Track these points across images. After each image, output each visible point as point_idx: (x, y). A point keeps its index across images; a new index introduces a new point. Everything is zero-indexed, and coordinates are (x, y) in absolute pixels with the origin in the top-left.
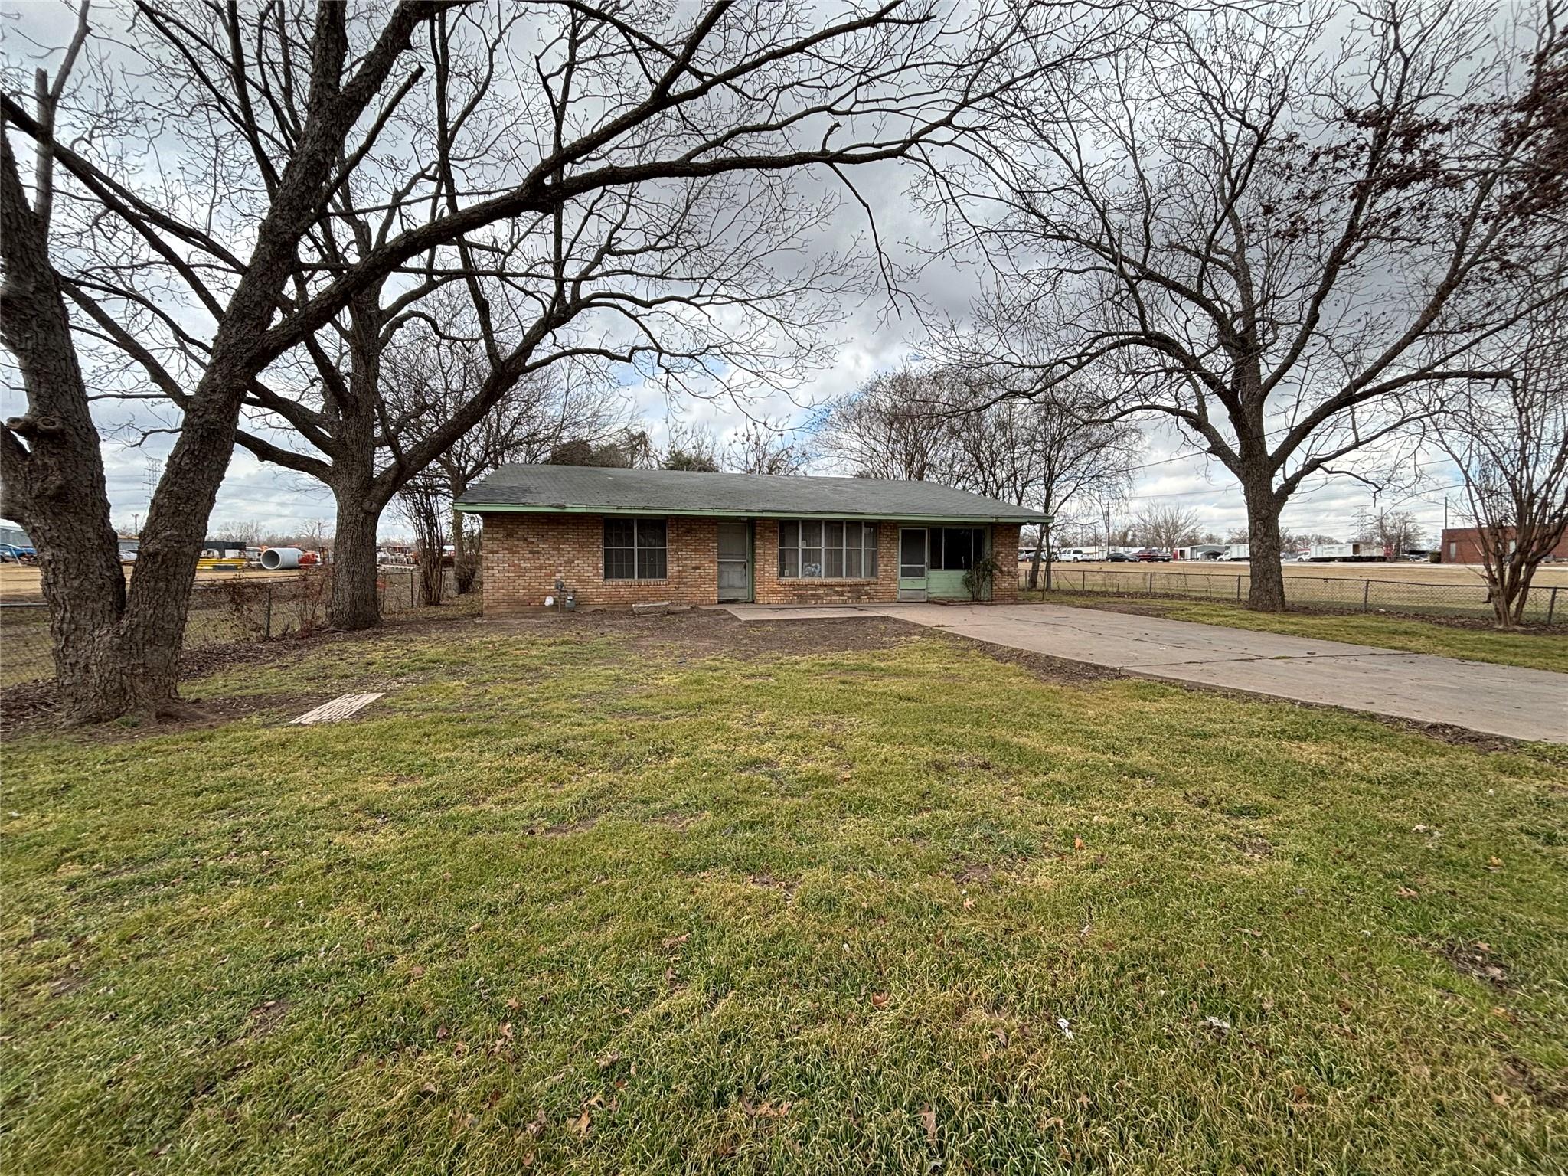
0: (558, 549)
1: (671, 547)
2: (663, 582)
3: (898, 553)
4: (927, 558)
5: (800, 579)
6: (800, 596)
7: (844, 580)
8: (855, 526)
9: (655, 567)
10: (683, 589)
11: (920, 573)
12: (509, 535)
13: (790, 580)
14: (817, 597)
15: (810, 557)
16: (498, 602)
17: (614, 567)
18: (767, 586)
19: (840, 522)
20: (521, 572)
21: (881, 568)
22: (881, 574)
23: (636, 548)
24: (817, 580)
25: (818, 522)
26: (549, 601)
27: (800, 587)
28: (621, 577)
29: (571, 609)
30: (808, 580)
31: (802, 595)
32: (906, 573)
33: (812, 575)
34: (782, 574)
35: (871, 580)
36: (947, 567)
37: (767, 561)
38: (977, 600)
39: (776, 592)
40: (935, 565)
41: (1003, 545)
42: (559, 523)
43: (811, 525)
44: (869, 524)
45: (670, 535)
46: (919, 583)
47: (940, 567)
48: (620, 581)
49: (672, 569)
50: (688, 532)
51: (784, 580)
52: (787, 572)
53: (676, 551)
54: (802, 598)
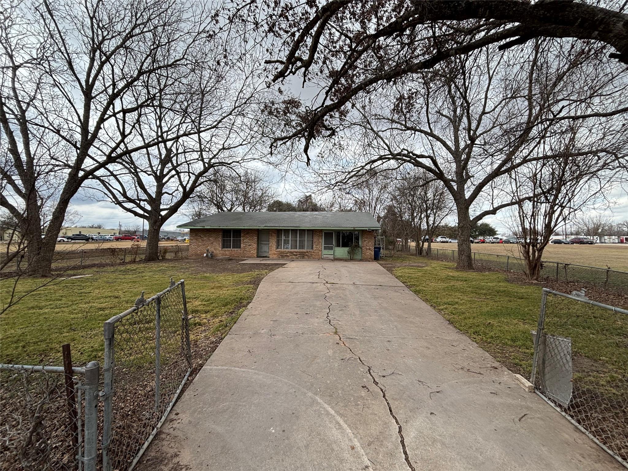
0: (209, 239)
1: (242, 239)
2: (239, 249)
3: (323, 241)
4: (334, 242)
5: (282, 250)
7: (298, 250)
9: (237, 245)
10: (245, 252)
11: (331, 248)
12: (196, 235)
13: (280, 250)
14: (288, 256)
15: (286, 242)
16: (193, 255)
17: (225, 245)
18: (272, 252)
19: (297, 230)
20: (199, 246)
21: (314, 246)
22: (314, 248)
23: (232, 239)
24: (287, 250)
25: (289, 230)
26: (205, 255)
27: (282, 252)
29: (212, 257)
30: (285, 250)
32: (325, 248)
33: (287, 248)
34: (277, 248)
35: (310, 250)
36: (342, 246)
37: (273, 243)
38: (351, 259)
39: (275, 254)
40: (338, 245)
41: (367, 238)
42: (210, 232)
43: (287, 231)
44: (308, 230)
45: (242, 235)
46: (331, 252)
47: (340, 246)
48: (226, 249)
49: (242, 245)
50: (247, 233)
51: (278, 250)
52: (279, 247)
53: (244, 240)
54: (283, 257)
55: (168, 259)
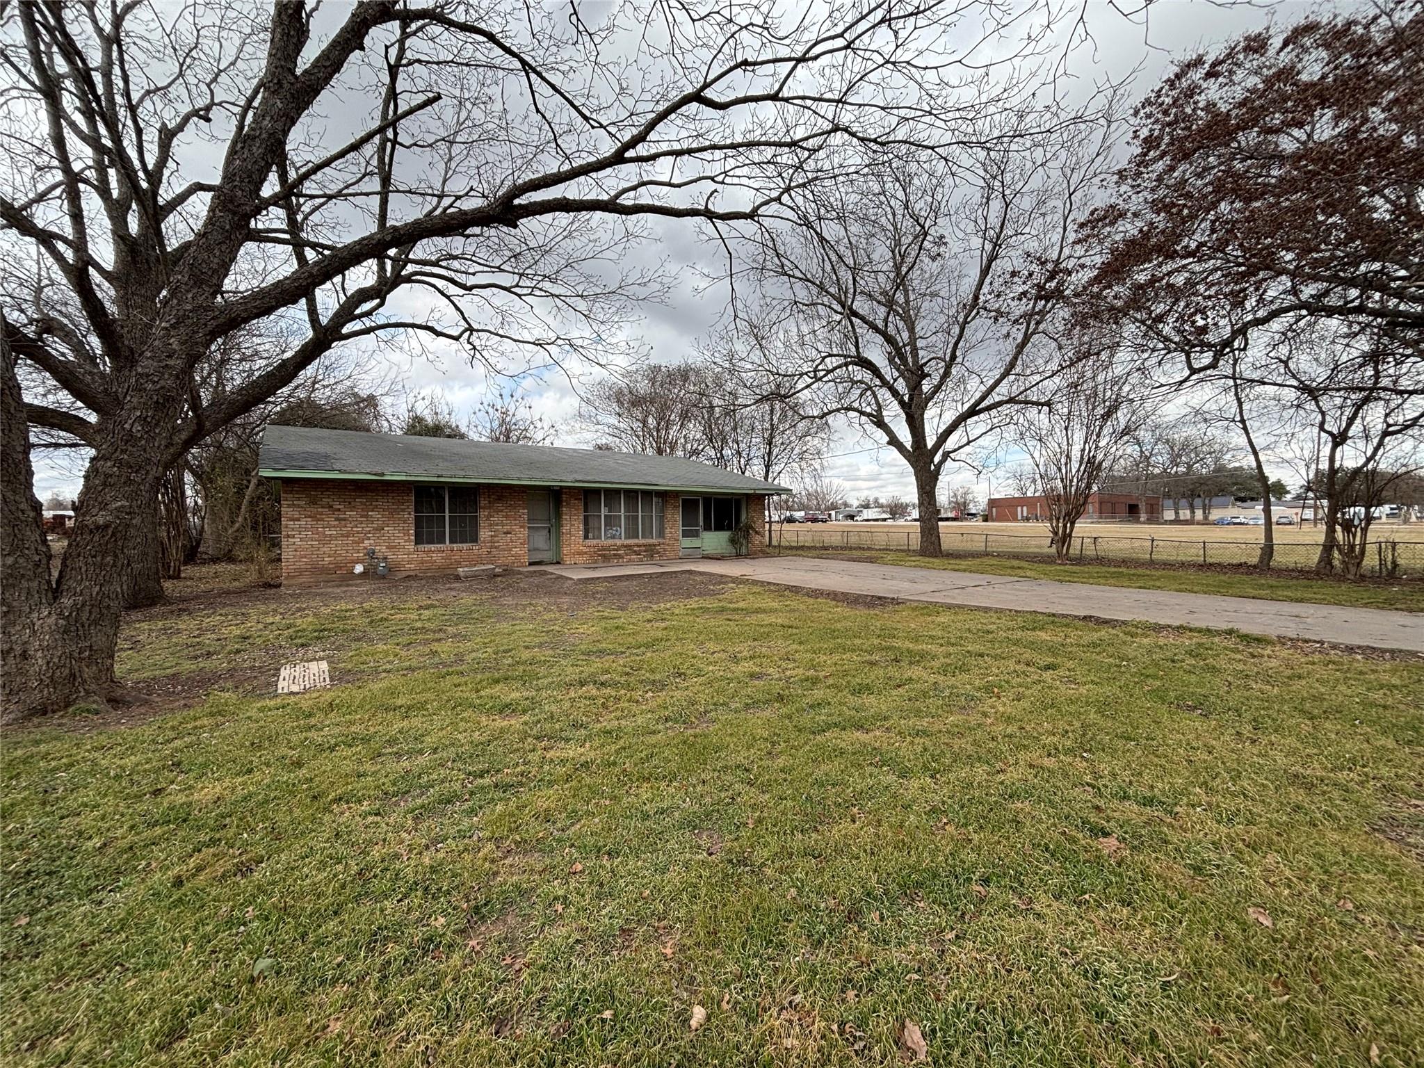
0: (367, 516)
1: (483, 514)
2: (475, 547)
3: (679, 518)
4: (701, 521)
5: (604, 541)
6: (604, 556)
7: (641, 541)
8: (647, 494)
9: (466, 533)
10: (495, 552)
11: (695, 534)
13: (595, 542)
14: (620, 556)
15: (610, 521)
17: (425, 535)
18: (574, 549)
19: (636, 491)
21: (668, 531)
22: (668, 535)
23: (447, 514)
24: (618, 542)
25: (618, 491)
26: (359, 569)
27: (604, 548)
28: (433, 543)
30: (610, 542)
31: (605, 556)
32: (686, 534)
33: (613, 537)
34: (586, 537)
35: (661, 541)
36: (716, 529)
37: (573, 525)
38: (739, 556)
39: (581, 553)
40: (707, 528)
41: (756, 511)
42: (367, 490)
43: (612, 495)
44: (657, 492)
45: (483, 503)
46: (695, 542)
47: (710, 529)
48: (432, 547)
49: (484, 534)
50: (500, 499)
51: (589, 542)
52: (590, 535)
53: (488, 518)
54: (606, 558)
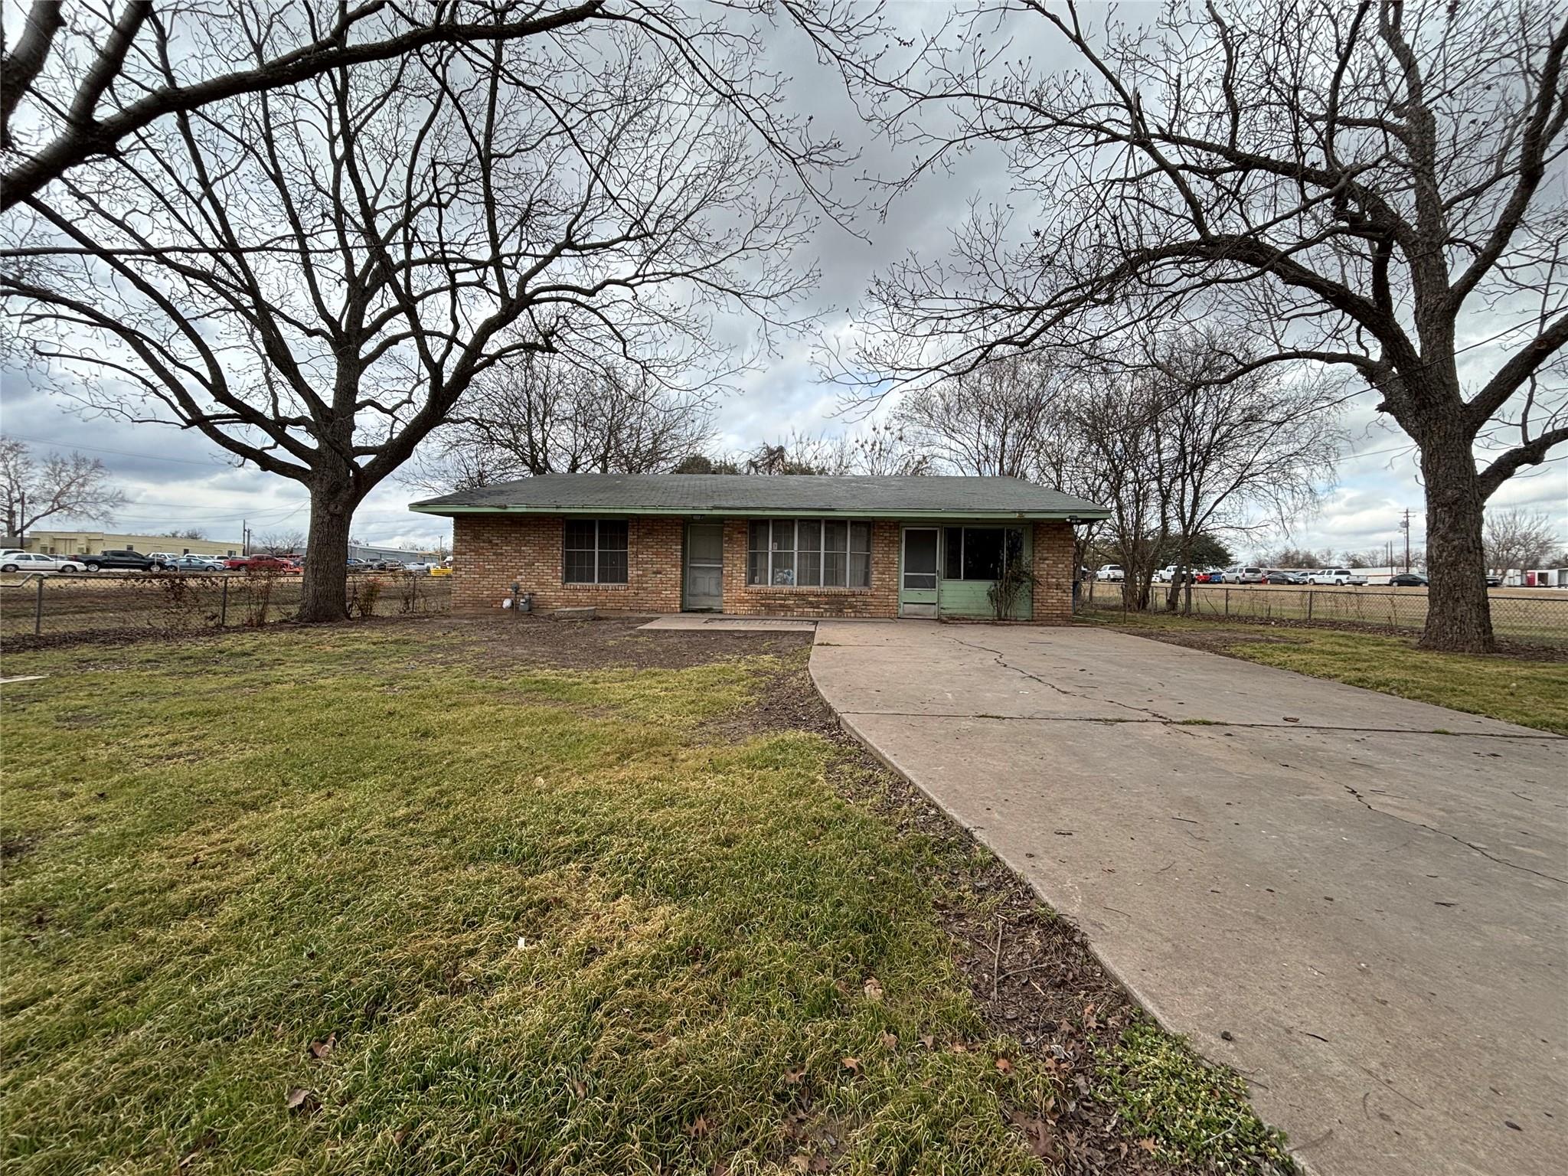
0: (520, 551)
1: (630, 550)
2: (622, 586)
3: (901, 558)
4: (940, 564)
5: (769, 587)
6: (767, 606)
7: (821, 588)
8: (836, 525)
9: (615, 572)
10: (642, 594)
11: (931, 584)
12: (476, 537)
13: (758, 587)
14: (787, 608)
15: (782, 562)
16: (465, 603)
17: (575, 571)
18: (735, 594)
19: (817, 521)
20: (485, 574)
21: (875, 576)
22: (875, 583)
23: (597, 550)
24: (786, 589)
25: (792, 520)
26: (507, 603)
27: (767, 596)
28: (582, 581)
29: (530, 609)
30: (777, 587)
31: (769, 606)
32: (910, 583)
33: (784, 582)
34: (751, 581)
35: (864, 589)
36: (968, 577)
37: (736, 566)
38: (1001, 619)
39: (742, 601)
40: (952, 574)
41: (1049, 549)
42: (522, 525)
43: (783, 525)
44: (857, 523)
45: (631, 537)
46: (929, 595)
47: (959, 577)
48: (579, 585)
49: (632, 573)
50: (649, 533)
51: (754, 588)
52: (757, 579)
53: (636, 554)
54: (770, 609)
55: (383, 618)
